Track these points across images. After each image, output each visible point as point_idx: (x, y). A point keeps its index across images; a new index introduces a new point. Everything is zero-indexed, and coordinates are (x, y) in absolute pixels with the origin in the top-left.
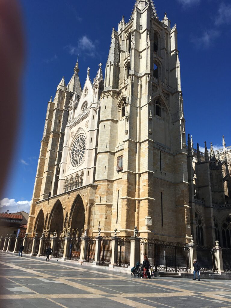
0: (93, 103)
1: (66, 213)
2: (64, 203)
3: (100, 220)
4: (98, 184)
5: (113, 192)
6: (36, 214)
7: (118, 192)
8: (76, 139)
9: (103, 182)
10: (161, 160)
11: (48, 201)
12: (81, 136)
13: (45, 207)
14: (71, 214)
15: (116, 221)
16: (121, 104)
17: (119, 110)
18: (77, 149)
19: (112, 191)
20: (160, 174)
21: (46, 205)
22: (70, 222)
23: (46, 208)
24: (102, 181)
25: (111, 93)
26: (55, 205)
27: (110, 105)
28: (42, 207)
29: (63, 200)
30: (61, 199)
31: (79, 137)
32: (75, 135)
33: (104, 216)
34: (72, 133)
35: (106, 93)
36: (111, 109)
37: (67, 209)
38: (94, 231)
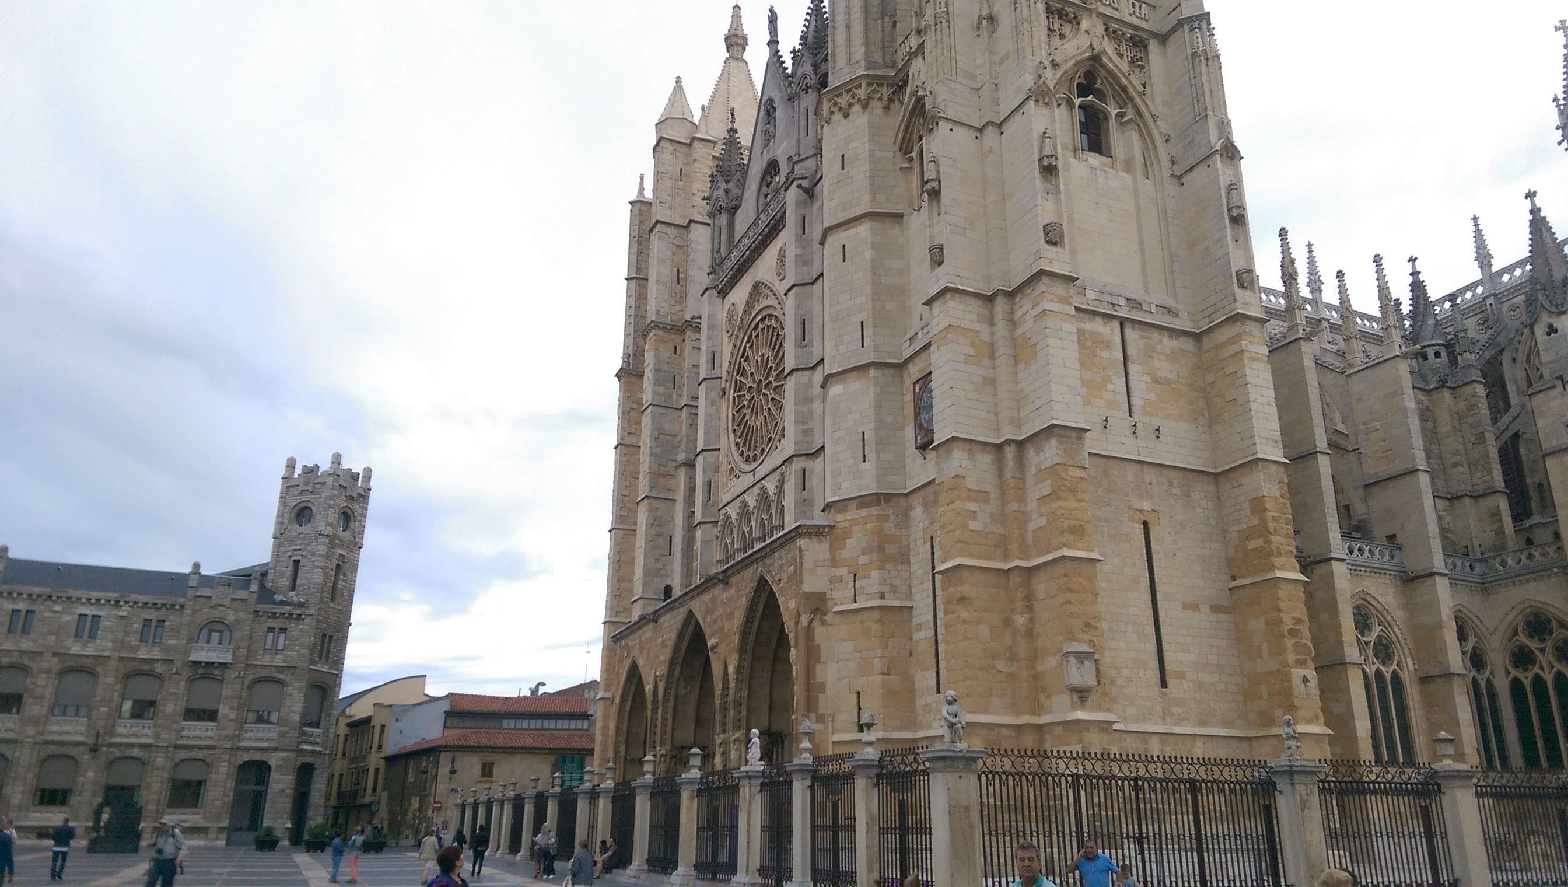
0: (796, 159)
1: (722, 668)
2: (710, 624)
3: (860, 683)
4: (840, 517)
5: (912, 545)
6: (618, 687)
7: (929, 545)
8: (746, 339)
9: (860, 506)
10: (1131, 367)
11: (652, 625)
12: (763, 319)
13: (645, 652)
14: (739, 670)
15: (934, 683)
16: (912, 133)
17: (907, 165)
18: (754, 381)
19: (905, 543)
20: (1129, 433)
21: (647, 641)
22: (741, 705)
23: (648, 653)
24: (853, 505)
25: (862, 93)
26: (681, 635)
27: (861, 148)
28: (635, 653)
29: (707, 613)
30: (697, 606)
31: (755, 329)
32: (742, 320)
33: (878, 664)
34: (731, 316)
35: (841, 95)
36: (867, 167)
37: (723, 648)
38: (837, 737)
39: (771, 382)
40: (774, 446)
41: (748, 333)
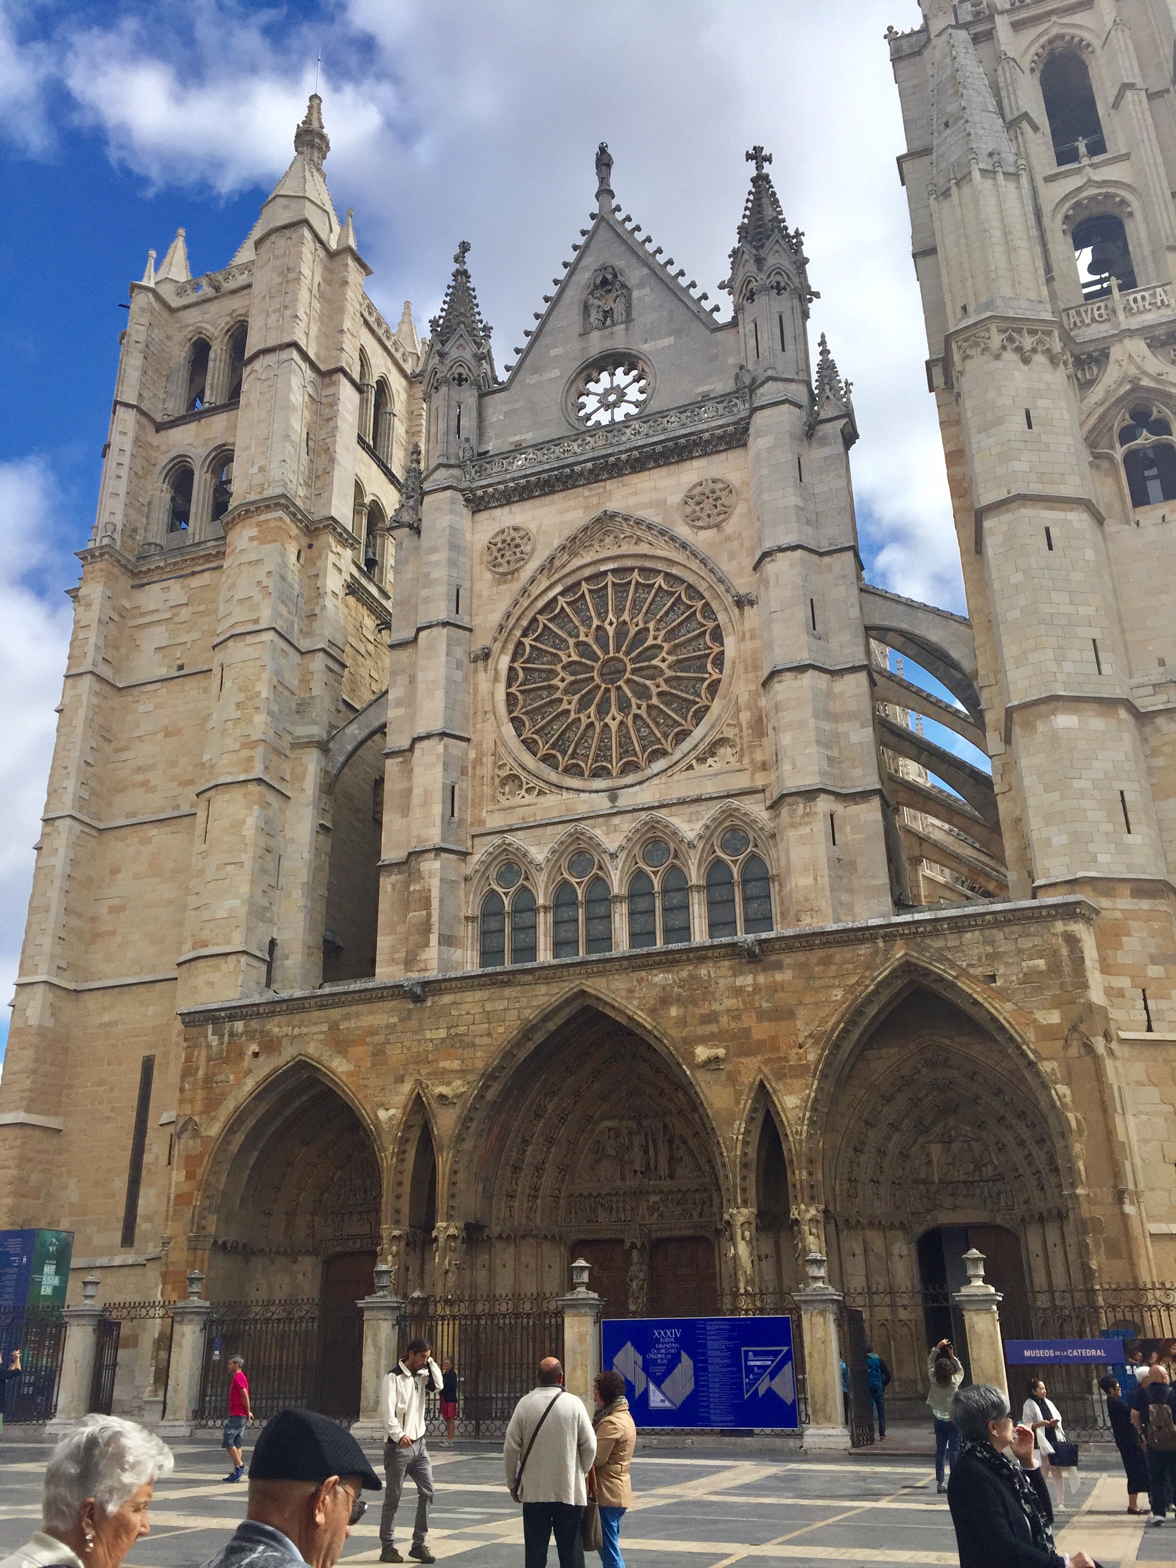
1: (747, 1097)
2: (682, 1022)
4: (1105, 902)
8: (559, 588)
9: (1136, 895)
12: (623, 571)
13: (358, 1051)
18: (589, 655)
21: (373, 1031)
23: (379, 1054)
24: (1125, 890)
25: (1055, 344)
26: (528, 1032)
27: (1056, 413)
28: (312, 1049)
29: (665, 1001)
30: (619, 989)
31: (595, 580)
32: (552, 559)
34: (509, 544)
35: (1019, 331)
36: (1070, 440)
37: (747, 1067)
39: (655, 667)
40: (682, 765)
41: (569, 581)
